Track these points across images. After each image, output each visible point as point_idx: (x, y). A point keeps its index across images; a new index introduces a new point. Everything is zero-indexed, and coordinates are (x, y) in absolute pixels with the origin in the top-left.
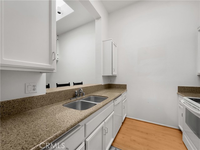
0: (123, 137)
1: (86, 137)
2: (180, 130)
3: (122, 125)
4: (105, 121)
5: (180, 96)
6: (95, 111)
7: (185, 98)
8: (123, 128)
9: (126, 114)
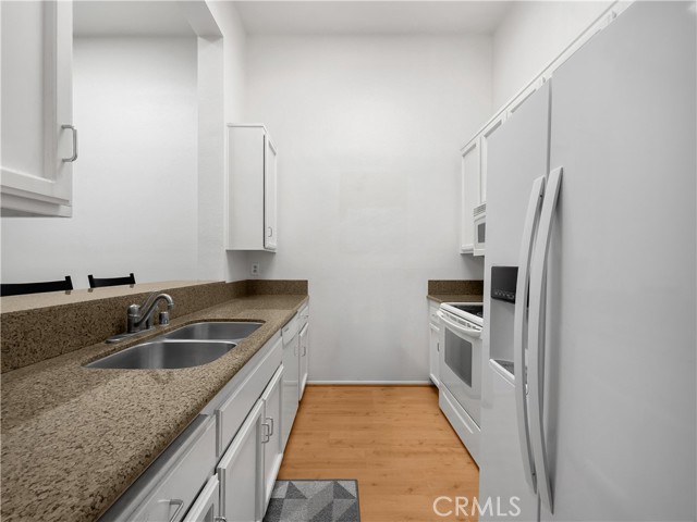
0: (307, 444)
1: (220, 455)
2: (434, 388)
3: (299, 411)
4: (265, 396)
5: (432, 303)
6: (245, 363)
7: (444, 305)
8: (305, 417)
9: (306, 375)
